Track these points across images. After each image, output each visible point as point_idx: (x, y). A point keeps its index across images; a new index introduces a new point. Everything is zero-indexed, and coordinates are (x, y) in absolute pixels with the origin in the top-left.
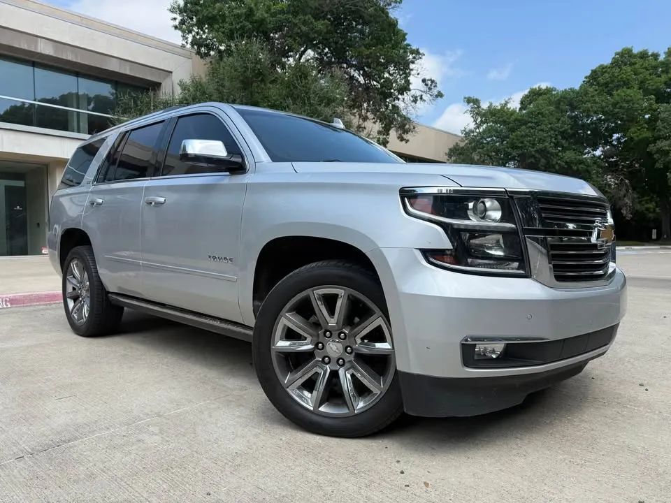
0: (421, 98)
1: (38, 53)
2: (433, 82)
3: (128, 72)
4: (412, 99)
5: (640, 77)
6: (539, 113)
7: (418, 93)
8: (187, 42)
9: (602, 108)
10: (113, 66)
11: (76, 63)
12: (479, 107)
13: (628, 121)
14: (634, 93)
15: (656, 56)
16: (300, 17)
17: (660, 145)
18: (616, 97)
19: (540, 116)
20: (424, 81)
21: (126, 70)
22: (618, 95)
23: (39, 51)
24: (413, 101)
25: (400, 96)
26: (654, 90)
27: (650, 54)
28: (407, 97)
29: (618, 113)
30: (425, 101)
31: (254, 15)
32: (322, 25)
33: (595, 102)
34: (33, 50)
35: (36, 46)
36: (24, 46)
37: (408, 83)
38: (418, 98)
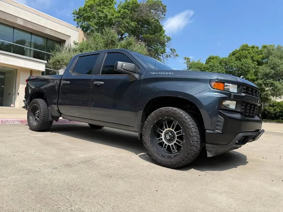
0: (170, 56)
1: (17, 24)
2: (174, 50)
3: (53, 35)
4: (166, 56)
5: (252, 55)
6: (213, 66)
7: (169, 54)
8: (79, 26)
9: (237, 65)
10: (47, 32)
11: (32, 29)
12: (189, 61)
13: (247, 71)
14: (249, 61)
15: (258, 48)
16: (125, 20)
17: (259, 82)
18: (242, 62)
19: (214, 67)
20: (171, 49)
21: (53, 34)
22: (243, 61)
23: (17, 23)
24: (166, 57)
25: (161, 55)
26: (257, 60)
27: (255, 47)
28: (164, 55)
29: (243, 68)
30: (171, 57)
31: (107, 17)
32: (134, 24)
33: (235, 63)
34: (15, 22)
35: (16, 21)
36: (11, 20)
37: (165, 49)
38: (169, 56)
